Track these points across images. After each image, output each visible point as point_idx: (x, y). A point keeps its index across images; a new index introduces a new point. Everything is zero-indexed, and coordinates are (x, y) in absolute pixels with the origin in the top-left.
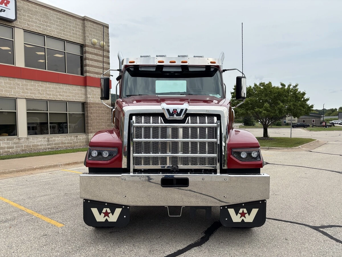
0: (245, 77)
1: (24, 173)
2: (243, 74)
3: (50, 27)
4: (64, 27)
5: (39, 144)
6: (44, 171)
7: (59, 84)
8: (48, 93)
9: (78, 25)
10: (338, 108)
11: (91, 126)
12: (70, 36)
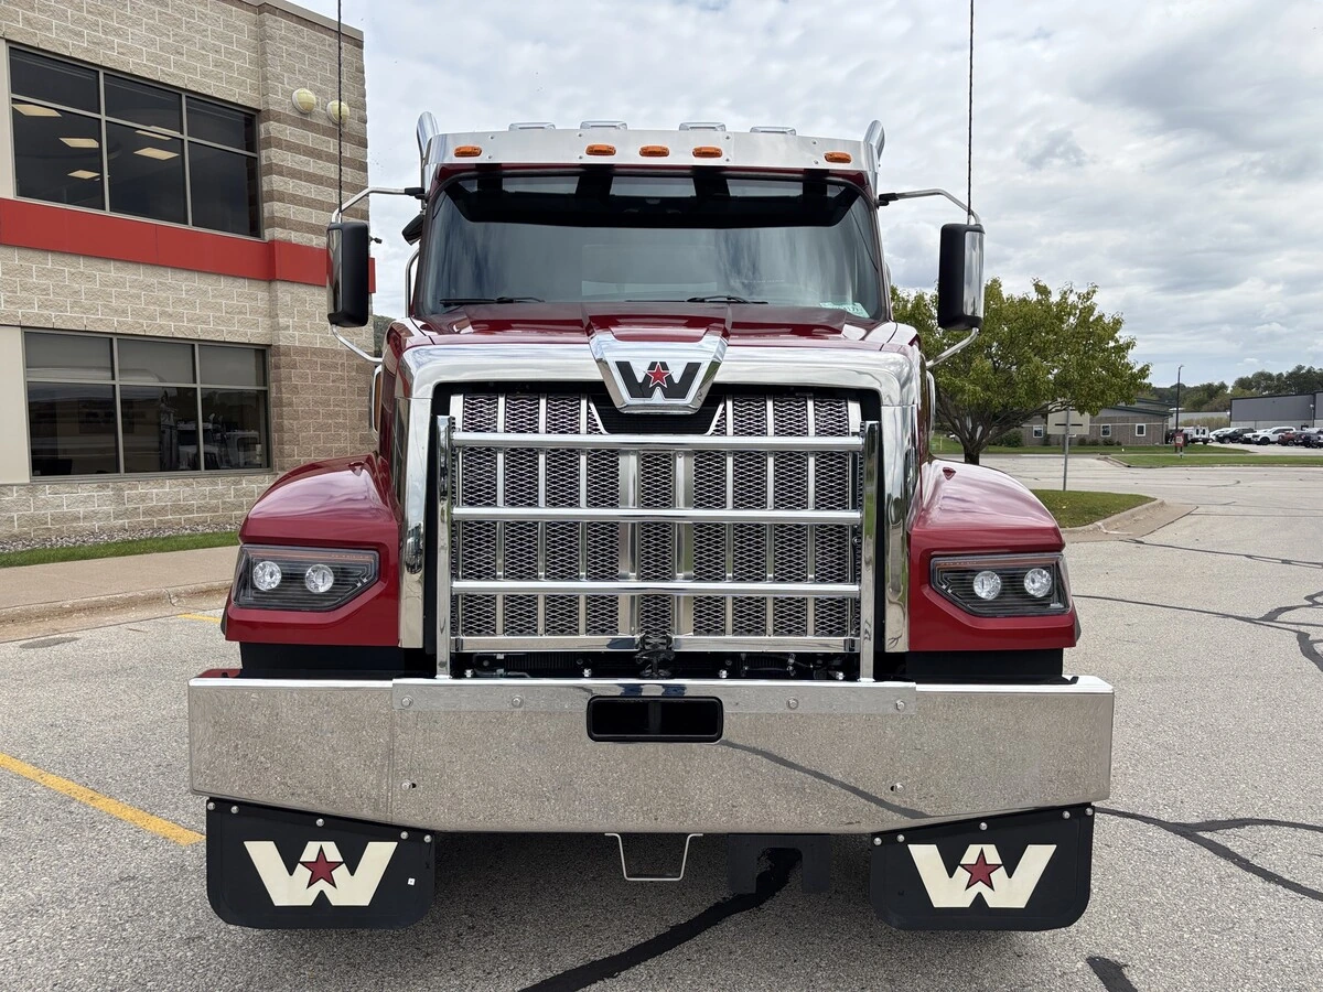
0: (978, 230)
1: (25, 629)
2: (970, 212)
3: (120, 36)
4: (176, 35)
5: (82, 510)
6: (108, 619)
7: (161, 271)
8: (114, 303)
9: (236, 29)
10: (1230, 384)
11: (295, 441)
12: (205, 74)
